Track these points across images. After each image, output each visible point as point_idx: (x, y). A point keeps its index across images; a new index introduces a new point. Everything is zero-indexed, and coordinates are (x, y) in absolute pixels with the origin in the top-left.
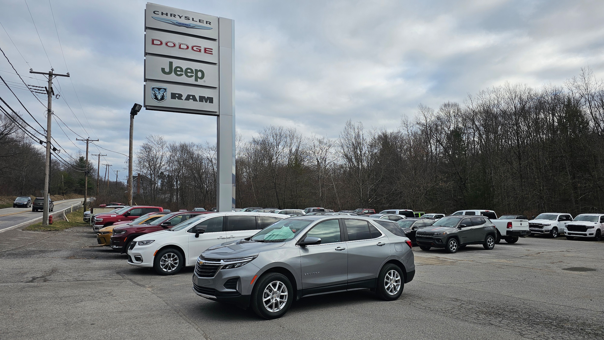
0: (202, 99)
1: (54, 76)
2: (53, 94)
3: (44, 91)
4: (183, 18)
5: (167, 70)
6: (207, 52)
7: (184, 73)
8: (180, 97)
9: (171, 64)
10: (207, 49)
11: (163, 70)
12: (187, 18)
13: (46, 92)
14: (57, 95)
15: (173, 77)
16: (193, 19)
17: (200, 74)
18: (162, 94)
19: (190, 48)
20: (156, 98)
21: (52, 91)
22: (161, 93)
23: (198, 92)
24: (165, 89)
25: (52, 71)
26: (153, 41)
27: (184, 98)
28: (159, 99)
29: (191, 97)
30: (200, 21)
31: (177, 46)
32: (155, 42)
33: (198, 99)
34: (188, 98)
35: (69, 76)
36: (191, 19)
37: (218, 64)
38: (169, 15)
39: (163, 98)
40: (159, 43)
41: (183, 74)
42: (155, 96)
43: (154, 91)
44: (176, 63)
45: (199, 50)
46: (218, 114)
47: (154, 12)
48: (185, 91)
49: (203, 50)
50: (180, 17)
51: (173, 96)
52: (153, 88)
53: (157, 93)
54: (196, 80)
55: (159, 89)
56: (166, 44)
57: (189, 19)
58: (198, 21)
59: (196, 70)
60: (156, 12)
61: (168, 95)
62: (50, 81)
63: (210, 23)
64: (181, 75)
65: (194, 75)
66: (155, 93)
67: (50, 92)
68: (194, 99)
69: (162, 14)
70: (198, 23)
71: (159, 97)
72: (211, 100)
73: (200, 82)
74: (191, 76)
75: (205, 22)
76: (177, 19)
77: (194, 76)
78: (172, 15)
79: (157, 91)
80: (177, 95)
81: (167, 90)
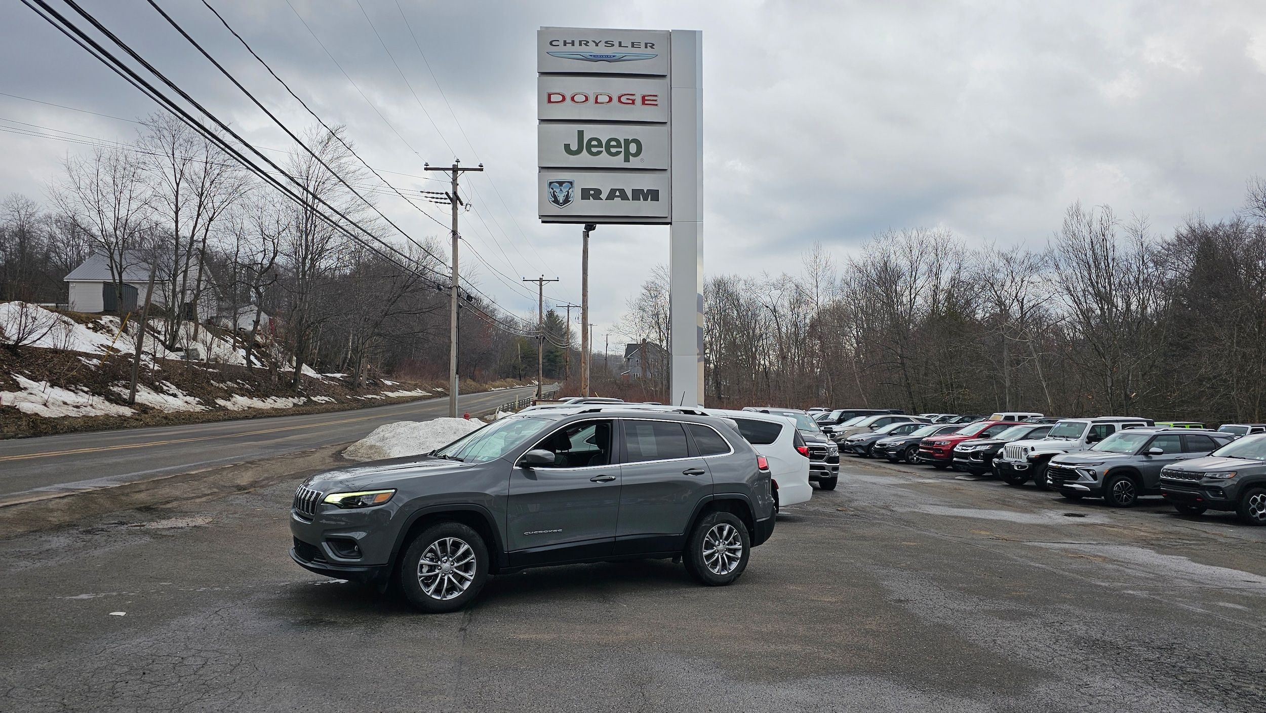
0: (637, 194)
1: (459, 172)
2: (462, 204)
3: (446, 199)
4: (602, 45)
5: (574, 147)
6: (646, 102)
7: (603, 149)
8: (597, 194)
9: (581, 134)
10: (646, 98)
11: (567, 147)
12: (609, 44)
13: (448, 201)
14: (467, 205)
15: (584, 159)
16: (620, 43)
17: (633, 148)
18: (567, 193)
19: (615, 99)
20: (556, 201)
21: (458, 198)
22: (565, 190)
23: (629, 183)
24: (571, 183)
25: (456, 163)
26: (549, 96)
27: (604, 196)
28: (561, 202)
29: (617, 193)
30: (633, 45)
31: (592, 99)
32: (554, 98)
33: (630, 195)
34: (611, 196)
35: (482, 170)
36: (617, 44)
37: (669, 123)
38: (577, 43)
39: (567, 200)
40: (560, 98)
41: (601, 152)
42: (555, 196)
43: (552, 189)
44: (590, 131)
45: (631, 102)
46: (668, 220)
47: (551, 43)
48: (605, 183)
49: (639, 101)
50: (597, 45)
51: (586, 194)
52: (551, 183)
53: (558, 190)
54: (627, 160)
55: (561, 183)
56: (573, 99)
57: (613, 45)
58: (630, 45)
59: (626, 141)
60: (554, 43)
61: (576, 193)
62: (455, 183)
63: (652, 46)
64: (599, 153)
65: (622, 150)
66: (554, 192)
67: (455, 199)
68: (624, 196)
69: (565, 43)
70: (630, 50)
71: (561, 199)
72: (654, 195)
73: (634, 163)
74: (618, 153)
75: (643, 45)
76: (592, 49)
77: (623, 154)
78: (583, 42)
79: (556, 187)
80: (592, 192)
81: (575, 185)
